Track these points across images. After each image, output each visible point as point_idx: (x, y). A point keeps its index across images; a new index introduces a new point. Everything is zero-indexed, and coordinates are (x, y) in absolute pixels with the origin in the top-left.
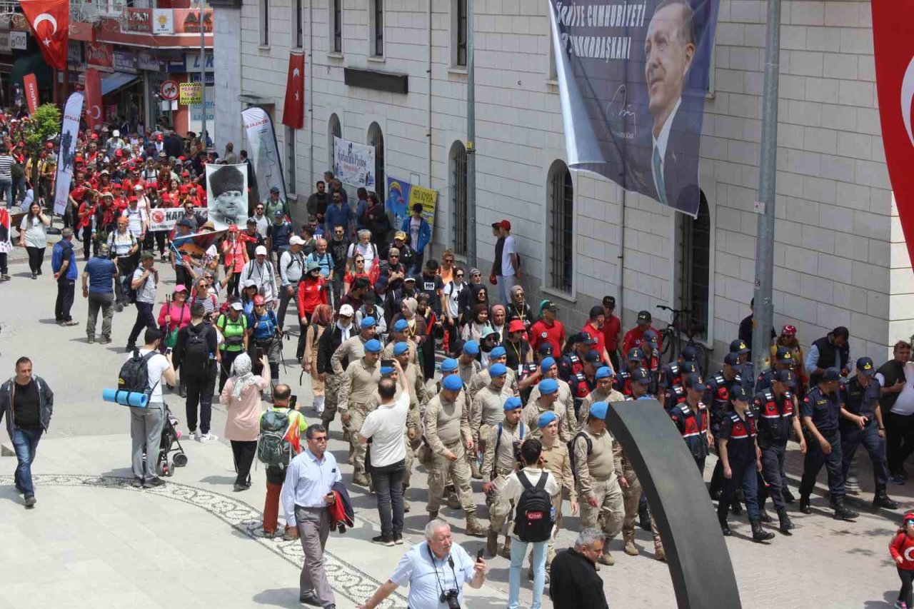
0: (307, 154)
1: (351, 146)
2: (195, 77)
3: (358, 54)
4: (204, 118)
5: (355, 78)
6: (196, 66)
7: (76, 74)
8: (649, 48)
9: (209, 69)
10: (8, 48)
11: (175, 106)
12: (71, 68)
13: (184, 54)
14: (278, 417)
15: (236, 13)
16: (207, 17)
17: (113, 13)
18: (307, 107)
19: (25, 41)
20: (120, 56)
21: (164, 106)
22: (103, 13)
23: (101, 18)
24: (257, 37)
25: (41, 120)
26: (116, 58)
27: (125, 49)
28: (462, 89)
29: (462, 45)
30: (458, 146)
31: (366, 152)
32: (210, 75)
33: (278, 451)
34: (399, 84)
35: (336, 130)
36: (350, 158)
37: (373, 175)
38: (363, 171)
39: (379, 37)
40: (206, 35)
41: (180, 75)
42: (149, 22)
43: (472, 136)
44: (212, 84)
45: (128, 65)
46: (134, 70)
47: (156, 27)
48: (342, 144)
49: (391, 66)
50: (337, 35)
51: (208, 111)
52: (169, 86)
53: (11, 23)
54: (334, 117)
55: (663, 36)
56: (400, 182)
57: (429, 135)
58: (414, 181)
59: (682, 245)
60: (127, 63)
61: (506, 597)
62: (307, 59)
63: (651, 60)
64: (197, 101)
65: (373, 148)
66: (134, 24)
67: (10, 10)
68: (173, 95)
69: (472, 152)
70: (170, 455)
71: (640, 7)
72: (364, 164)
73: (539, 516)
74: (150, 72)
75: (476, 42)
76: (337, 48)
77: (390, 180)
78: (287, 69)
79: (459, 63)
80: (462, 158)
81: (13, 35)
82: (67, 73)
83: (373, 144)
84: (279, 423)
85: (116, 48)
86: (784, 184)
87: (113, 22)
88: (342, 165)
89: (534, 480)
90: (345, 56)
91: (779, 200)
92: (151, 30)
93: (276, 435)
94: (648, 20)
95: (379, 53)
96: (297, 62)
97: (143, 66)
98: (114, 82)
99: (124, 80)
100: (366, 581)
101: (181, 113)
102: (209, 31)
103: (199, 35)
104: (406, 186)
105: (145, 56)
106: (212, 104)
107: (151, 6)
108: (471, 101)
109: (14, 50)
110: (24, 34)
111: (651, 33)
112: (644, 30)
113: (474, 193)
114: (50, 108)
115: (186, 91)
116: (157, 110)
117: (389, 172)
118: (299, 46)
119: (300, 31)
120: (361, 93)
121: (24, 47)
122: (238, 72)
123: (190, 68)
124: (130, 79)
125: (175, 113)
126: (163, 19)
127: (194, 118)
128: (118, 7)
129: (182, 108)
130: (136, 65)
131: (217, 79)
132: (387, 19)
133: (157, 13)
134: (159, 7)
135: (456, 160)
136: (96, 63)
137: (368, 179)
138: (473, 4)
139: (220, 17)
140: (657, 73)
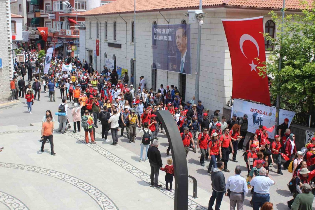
0: (99, 61)
1: (109, 60)
2: (75, 44)
3: (111, 39)
4: (77, 54)
5: (110, 45)
6: (76, 42)
7: (50, 44)
8: (177, 38)
9: (78, 43)
10: (35, 38)
11: (71, 51)
12: (49, 42)
13: (73, 40)
14: (86, 118)
15: (84, 30)
16: (78, 31)
17: (58, 30)
18: (100, 51)
19: (38, 37)
20: (59, 40)
21: (69, 51)
22: (55, 30)
23: (55, 31)
24: (89, 36)
25: (41, 53)
26: (59, 41)
27: (60, 38)
28: (133, 48)
29: (133, 38)
30: (132, 59)
31: (113, 61)
32: (79, 44)
33: (86, 125)
34: (119, 46)
35: (106, 56)
36: (109, 62)
37: (114, 66)
38: (111, 65)
39: (115, 36)
40: (78, 35)
41: (72, 44)
42: (65, 33)
43: (135, 57)
44: (79, 46)
45: (61, 42)
46: (62, 43)
47: (67, 34)
48: (107, 59)
49: (118, 42)
50: (106, 35)
51: (78, 52)
52: (70, 46)
53: (36, 33)
54: (105, 53)
55: (179, 36)
56: (120, 68)
57: (126, 57)
58: (122, 67)
59: (180, 81)
60: (60, 41)
61: (140, 157)
62: (100, 41)
63: (177, 41)
64: (76, 50)
65: (114, 60)
66: (62, 33)
67: (35, 29)
68: (71, 48)
69: (135, 61)
70: (67, 126)
71: (173, 29)
72: (112, 63)
73: (147, 139)
74: (66, 43)
75: (136, 37)
76: (106, 38)
77: (117, 67)
78: (96, 43)
79: (132, 42)
80: (133, 62)
81: (36, 35)
82: (48, 44)
83: (114, 59)
84: (86, 119)
85: (58, 38)
86: (201, 68)
87: (58, 32)
88: (107, 64)
89: (146, 131)
90: (108, 40)
91: (200, 72)
92: (66, 35)
93: (85, 121)
94: (175, 32)
95: (115, 39)
96: (97, 41)
97: (64, 42)
98: (58, 46)
99: (60, 45)
100: (109, 153)
101: (72, 52)
102: (79, 35)
103: (76, 35)
104: (121, 68)
105: (64, 40)
106: (79, 51)
107: (66, 29)
108: (135, 50)
109: (36, 39)
110: (38, 35)
111: (177, 35)
112: (175, 34)
113: (135, 70)
114: (44, 51)
115: (73, 47)
116: (67, 52)
117: (117, 65)
118: (98, 38)
119: (98, 34)
120: (111, 48)
121: (38, 38)
122: (85, 44)
123: (74, 43)
124: (61, 45)
125: (71, 52)
126: (68, 32)
127: (75, 54)
128: (59, 29)
129: (73, 51)
130: (62, 42)
131: (80, 45)
132: (117, 32)
133: (67, 30)
134: (68, 29)
135: (132, 63)
136: (54, 41)
137: (112, 67)
138: (136, 29)
139: (81, 31)
140: (179, 44)
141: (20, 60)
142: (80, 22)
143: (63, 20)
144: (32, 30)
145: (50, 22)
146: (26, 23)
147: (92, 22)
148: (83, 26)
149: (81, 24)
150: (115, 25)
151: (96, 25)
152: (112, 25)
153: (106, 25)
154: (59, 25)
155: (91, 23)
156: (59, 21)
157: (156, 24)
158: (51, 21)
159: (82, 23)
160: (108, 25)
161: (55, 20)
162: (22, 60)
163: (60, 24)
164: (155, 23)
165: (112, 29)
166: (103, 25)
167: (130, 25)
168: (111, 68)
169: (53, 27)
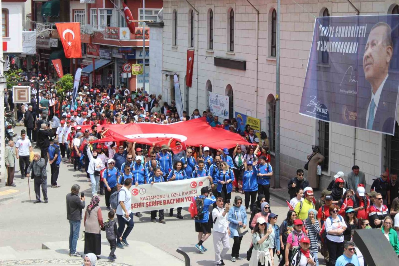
0: (195, 99)
1: (217, 96)
2: (140, 61)
3: (221, 50)
4: (144, 82)
5: (220, 62)
6: (140, 56)
7: (82, 59)
8: (368, 48)
9: (147, 58)
10: (49, 46)
11: (130, 76)
13: (134, 50)
15: (161, 29)
16: (146, 32)
17: (100, 30)
18: (195, 77)
19: (57, 43)
20: (103, 51)
21: (124, 75)
22: (95, 29)
23: (94, 32)
24: (171, 42)
25: (64, 82)
26: (101, 52)
27: (106, 47)
28: (273, 68)
29: (273, 46)
30: (271, 96)
31: (225, 100)
32: (147, 60)
34: (241, 66)
35: (210, 87)
36: (216, 102)
37: (228, 110)
38: (223, 109)
39: (232, 42)
40: (146, 40)
41: (132, 60)
42: (117, 34)
43: (278, 92)
44: (148, 65)
45: (107, 55)
46: (110, 58)
47: (121, 37)
48: (212, 95)
49: (238, 56)
50: (211, 41)
52: (127, 65)
53: (51, 35)
54: (209, 81)
55: (375, 42)
56: (243, 115)
57: (257, 91)
58: (248, 114)
60: (106, 54)
62: (196, 53)
63: (366, 54)
64: (141, 73)
65: (228, 98)
66: (111, 35)
67: (50, 28)
68: (129, 70)
69: (278, 99)
71: (363, 27)
72: (223, 105)
74: (118, 59)
75: (280, 45)
76: (211, 48)
77: (237, 113)
78: (186, 58)
79: (272, 55)
80: (273, 103)
81: (51, 40)
83: (228, 95)
85: (101, 47)
87: (100, 34)
88: (212, 106)
90: (215, 51)
92: (118, 38)
94: (368, 34)
95: (232, 50)
96: (191, 54)
97: (115, 56)
98: (101, 63)
99: (104, 63)
101: (133, 80)
102: (147, 39)
103: (142, 40)
104: (245, 116)
105: (115, 51)
106: (148, 75)
107: (119, 26)
108: (278, 74)
109: (51, 48)
110: (57, 40)
111: (369, 41)
113: (279, 120)
114: (68, 76)
115: (136, 68)
116: (121, 79)
117: (235, 109)
118: (192, 46)
119: (192, 39)
120: (222, 70)
121: (56, 46)
122: (161, 59)
123: (137, 57)
124: (108, 62)
125: (130, 79)
126: (124, 33)
127: (139, 82)
128: (103, 27)
129: (133, 77)
130: (111, 55)
131: (151, 62)
132: (236, 33)
133: (122, 29)
134: (123, 26)
135: (270, 104)
136: (91, 54)
137: (225, 113)
138: (280, 26)
139: (153, 32)
140: (369, 60)
141: (20, 98)
142: (151, 11)
143: (112, 6)
144: (42, 29)
145: (82, 11)
146: (30, 12)
147: (179, 11)
148: (158, 21)
149: (153, 14)
150: (232, 18)
151: (187, 17)
152: (226, 17)
153: (211, 18)
154: (102, 17)
155: (175, 13)
156: (104, 8)
157: (328, 15)
158: (85, 7)
159: (156, 12)
160: (216, 17)
161: (95, 6)
162: (25, 98)
163: (106, 15)
164: (326, 12)
165: (225, 25)
166: (204, 17)
167: (266, 17)
168: (222, 116)
169: (89, 23)
